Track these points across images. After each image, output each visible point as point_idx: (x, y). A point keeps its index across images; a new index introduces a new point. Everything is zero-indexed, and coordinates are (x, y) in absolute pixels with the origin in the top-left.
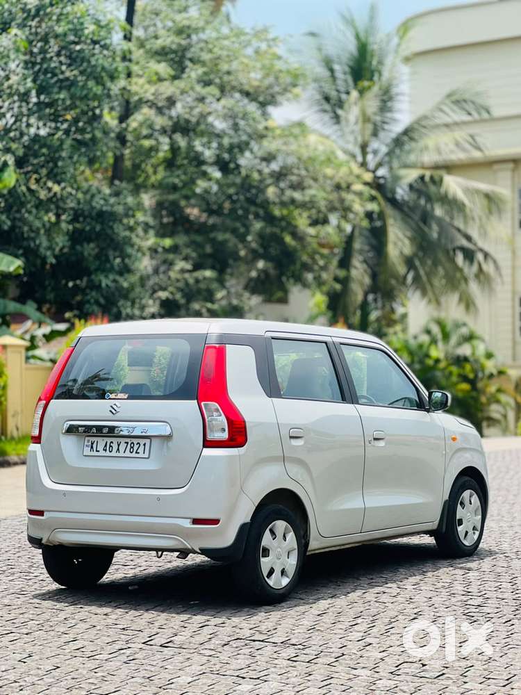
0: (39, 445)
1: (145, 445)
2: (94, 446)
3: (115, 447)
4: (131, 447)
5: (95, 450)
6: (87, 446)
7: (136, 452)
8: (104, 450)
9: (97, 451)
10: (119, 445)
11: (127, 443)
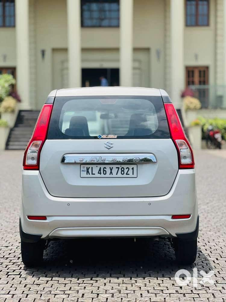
0: (38, 171)
1: (133, 169)
2: (90, 171)
3: (108, 171)
4: (122, 171)
5: (90, 173)
6: (83, 171)
7: (127, 174)
8: (99, 173)
9: (92, 174)
10: (111, 170)
11: (118, 168)
